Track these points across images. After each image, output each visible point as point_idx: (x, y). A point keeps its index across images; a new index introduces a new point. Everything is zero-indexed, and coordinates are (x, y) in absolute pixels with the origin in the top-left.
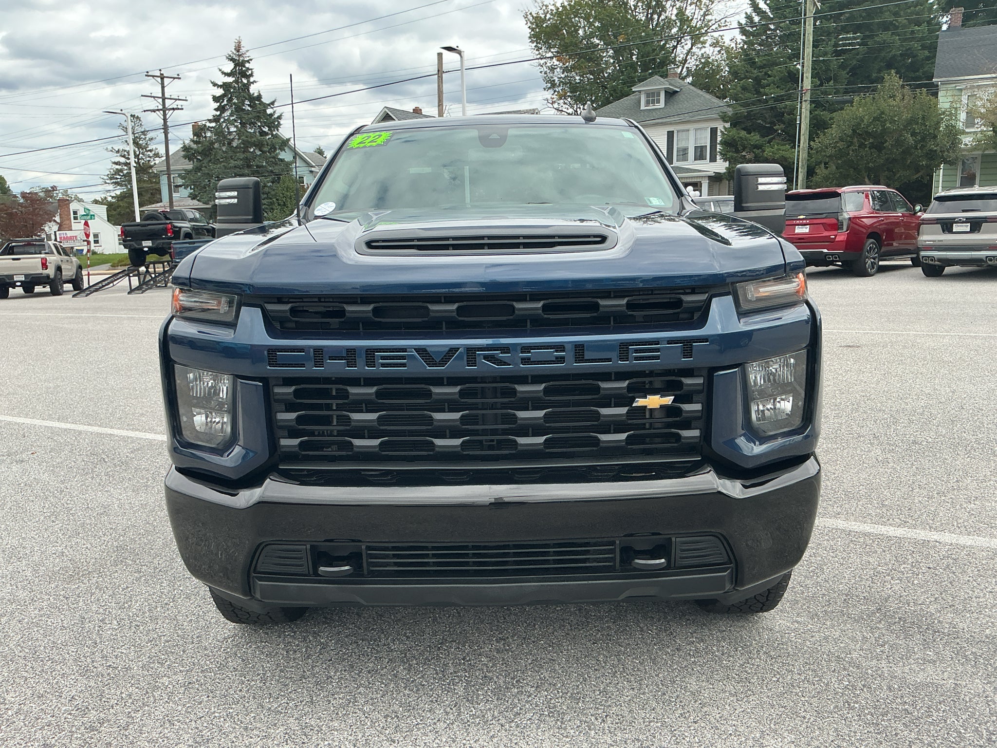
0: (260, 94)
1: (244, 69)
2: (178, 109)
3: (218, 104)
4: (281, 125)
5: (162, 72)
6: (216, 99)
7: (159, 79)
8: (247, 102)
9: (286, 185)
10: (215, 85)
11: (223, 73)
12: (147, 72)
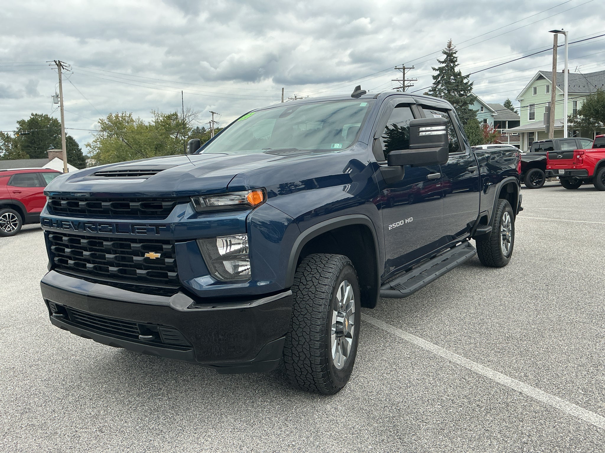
0: (460, 72)
1: (452, 58)
2: (411, 86)
3: (435, 80)
4: (472, 89)
5: (404, 66)
6: (435, 78)
7: (402, 70)
8: (452, 77)
9: (470, 125)
10: (434, 69)
11: (440, 62)
12: (396, 67)
